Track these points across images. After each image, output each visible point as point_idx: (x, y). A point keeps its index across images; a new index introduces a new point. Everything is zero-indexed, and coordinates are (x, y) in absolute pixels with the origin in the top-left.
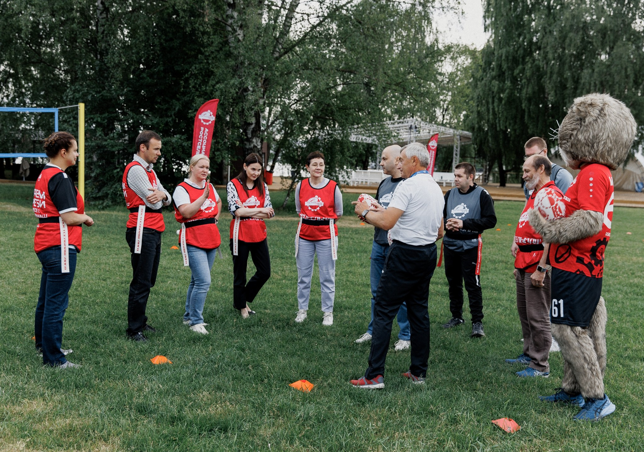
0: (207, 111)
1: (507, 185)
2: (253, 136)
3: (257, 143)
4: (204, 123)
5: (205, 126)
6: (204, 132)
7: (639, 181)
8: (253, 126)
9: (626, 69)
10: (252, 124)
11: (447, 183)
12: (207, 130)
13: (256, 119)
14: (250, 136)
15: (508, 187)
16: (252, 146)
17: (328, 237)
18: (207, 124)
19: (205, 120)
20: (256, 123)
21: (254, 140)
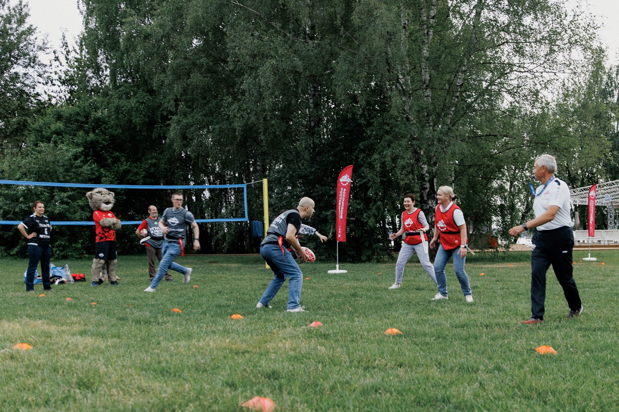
0: (345, 175)
2: (428, 199)
3: (432, 204)
4: (343, 185)
5: (344, 187)
6: (343, 191)
8: (428, 190)
10: (427, 188)
13: (430, 184)
14: (426, 198)
16: (428, 207)
17: (420, 242)
20: (430, 188)
21: (430, 202)
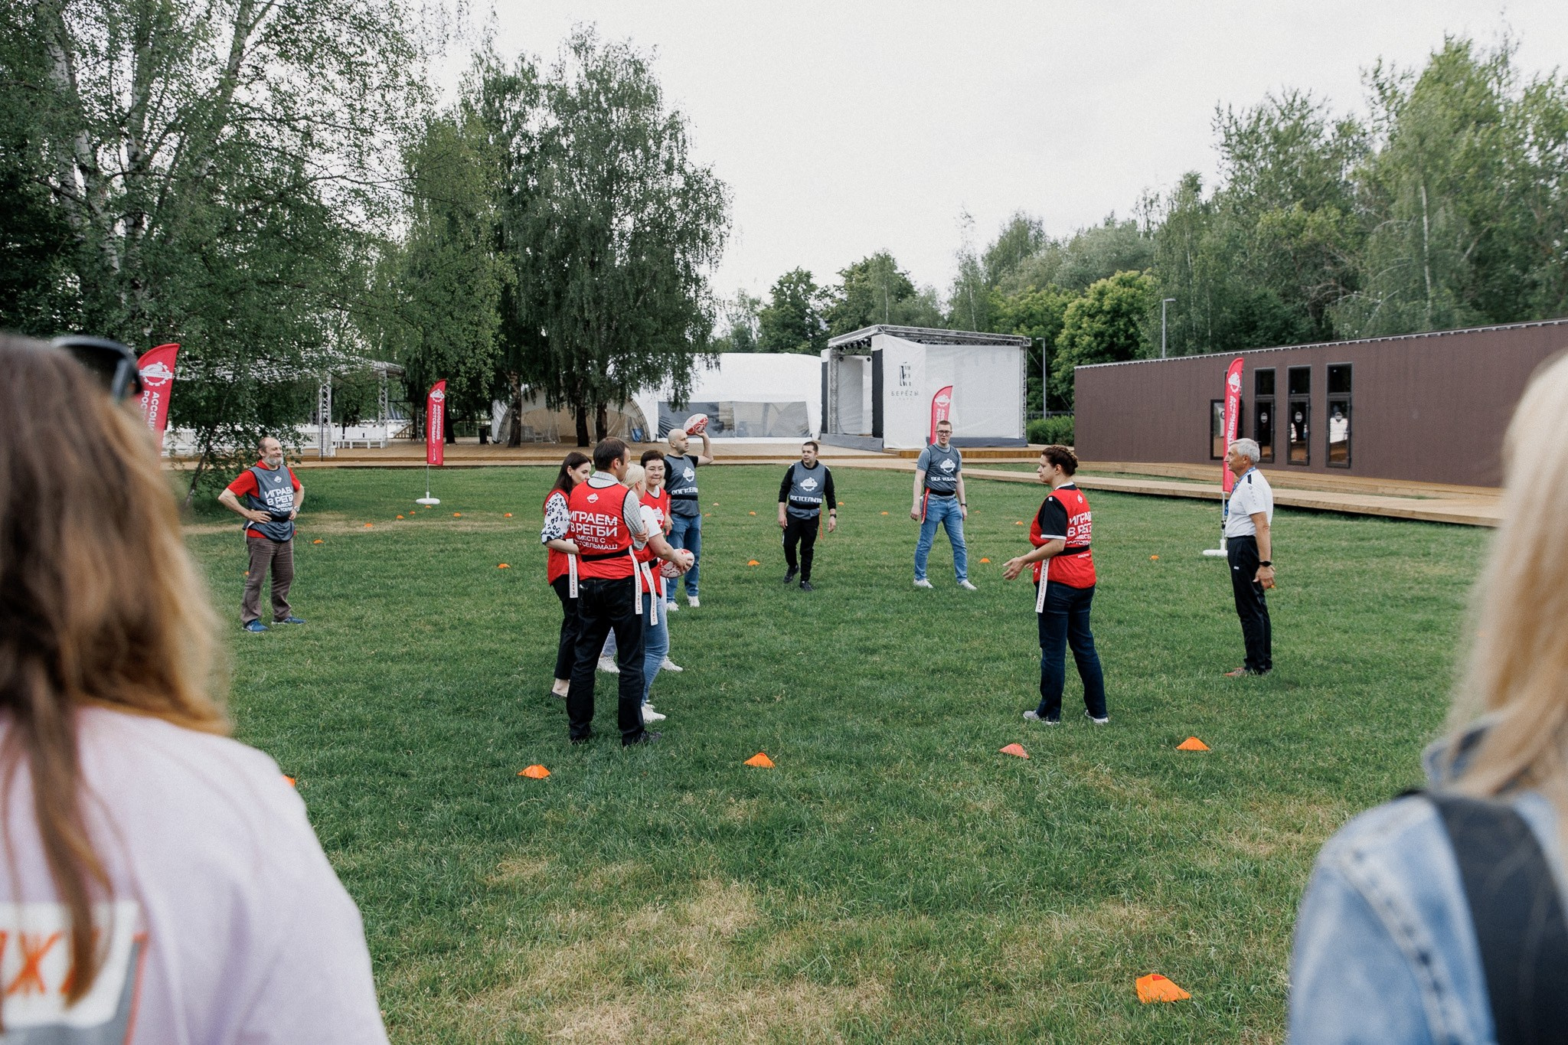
0: (155, 362)
1: (458, 440)
4: (151, 384)
6: (150, 397)
7: (636, 427)
9: (623, 283)
11: (372, 444)
12: (156, 395)
15: (461, 444)
18: (157, 384)
19: (151, 379)
